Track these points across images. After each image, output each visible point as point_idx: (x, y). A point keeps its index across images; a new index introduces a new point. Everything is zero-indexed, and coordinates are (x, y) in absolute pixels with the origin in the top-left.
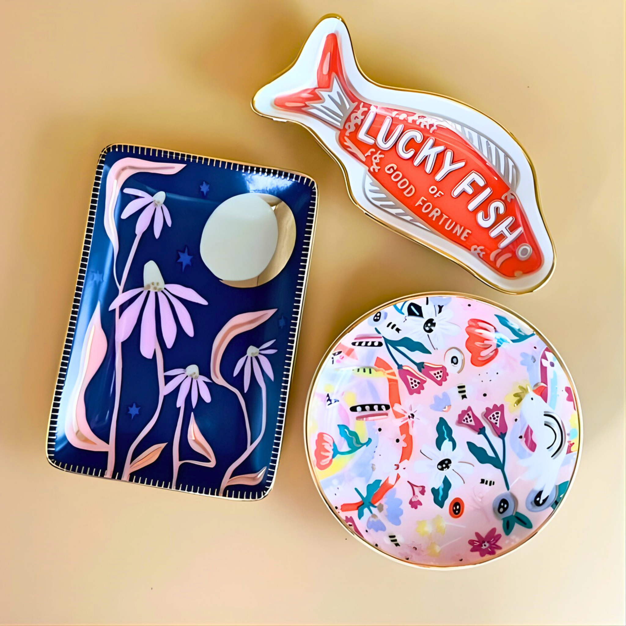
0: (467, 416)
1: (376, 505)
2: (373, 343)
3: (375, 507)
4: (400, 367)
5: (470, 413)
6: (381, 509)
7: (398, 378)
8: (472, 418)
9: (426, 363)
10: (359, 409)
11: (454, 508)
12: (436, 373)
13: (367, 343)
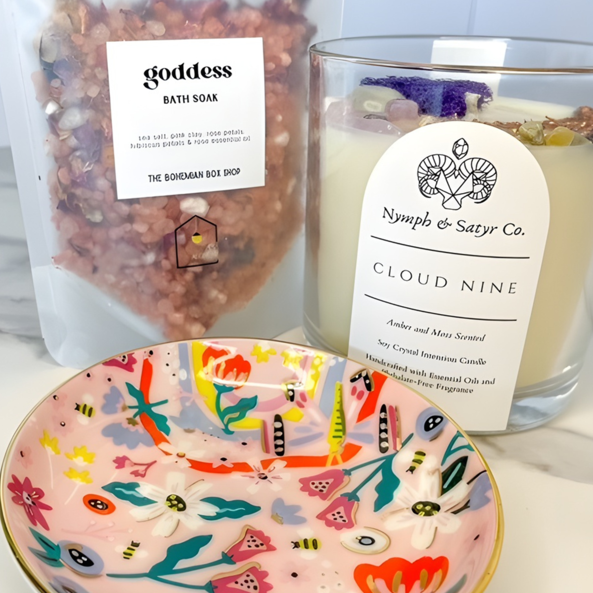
0: (259, 542)
1: (138, 419)
2: (386, 440)
3: (135, 416)
4: (348, 472)
5: (264, 547)
6: (131, 421)
7: (329, 467)
8: (254, 548)
9: (358, 503)
10: (278, 425)
11: (99, 502)
12: (340, 515)
13: (386, 431)
